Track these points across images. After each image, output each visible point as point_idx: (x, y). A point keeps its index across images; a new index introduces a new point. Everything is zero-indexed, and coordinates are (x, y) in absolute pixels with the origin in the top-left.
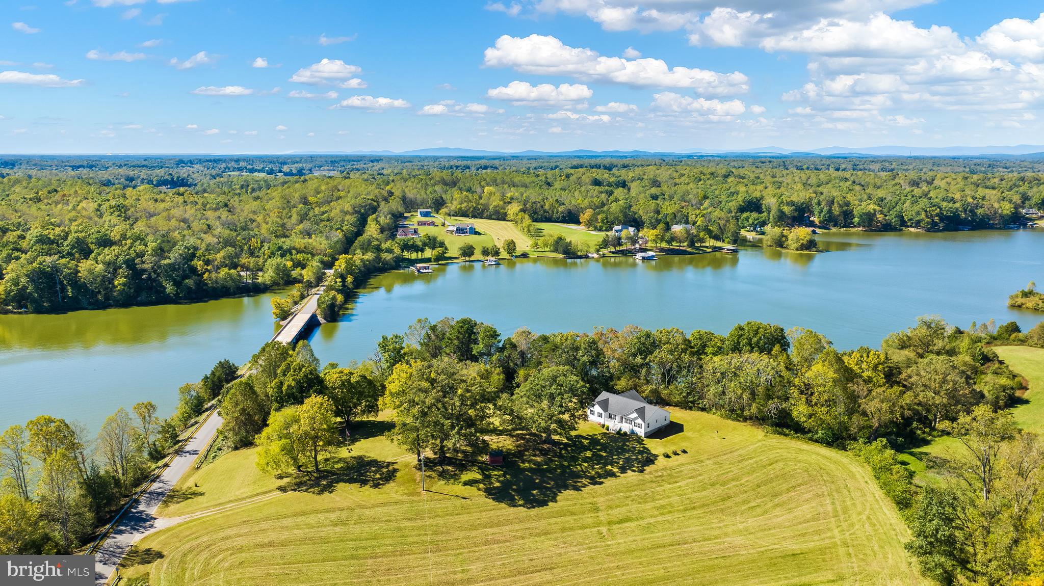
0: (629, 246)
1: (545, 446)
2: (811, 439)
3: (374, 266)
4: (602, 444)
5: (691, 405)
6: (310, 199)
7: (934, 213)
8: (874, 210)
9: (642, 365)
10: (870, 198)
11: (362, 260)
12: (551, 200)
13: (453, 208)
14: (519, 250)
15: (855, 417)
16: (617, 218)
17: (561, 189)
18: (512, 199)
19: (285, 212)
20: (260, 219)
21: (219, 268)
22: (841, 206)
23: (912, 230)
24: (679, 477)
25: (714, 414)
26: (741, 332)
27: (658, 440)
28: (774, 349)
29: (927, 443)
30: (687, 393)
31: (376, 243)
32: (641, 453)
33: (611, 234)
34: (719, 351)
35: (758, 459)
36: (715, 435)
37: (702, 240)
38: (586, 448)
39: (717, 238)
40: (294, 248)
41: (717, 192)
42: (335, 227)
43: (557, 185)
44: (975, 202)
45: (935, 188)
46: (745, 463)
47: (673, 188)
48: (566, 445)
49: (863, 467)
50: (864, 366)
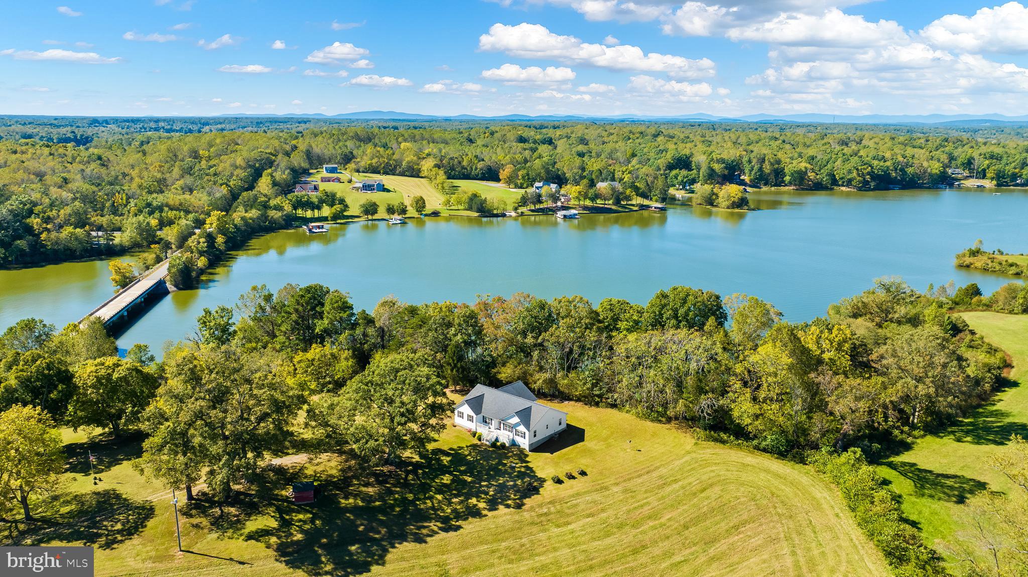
0: (549, 204)
1: (385, 469)
2: (757, 448)
3: (259, 225)
4: (468, 463)
5: (597, 399)
6: (201, 152)
7: (865, 172)
8: (806, 168)
9: (535, 345)
10: (800, 156)
11: (243, 218)
12: (470, 156)
13: (362, 164)
14: (429, 209)
15: (817, 417)
16: (539, 175)
17: (484, 146)
18: (429, 155)
19: (167, 166)
20: (134, 173)
21: (61, 227)
22: (772, 164)
23: (843, 189)
24: (573, 514)
25: (628, 412)
26: (664, 301)
27: (548, 454)
28: (708, 324)
29: (908, 447)
30: (593, 384)
31: (263, 199)
32: (521, 475)
33: (531, 190)
34: (636, 327)
35: (686, 482)
36: (626, 445)
37: (628, 198)
38: (444, 470)
39: (644, 196)
40: (167, 205)
41: (645, 150)
42: (221, 182)
43: (479, 142)
44: (905, 160)
45: (864, 147)
46: (668, 489)
47: (601, 146)
48: (417, 466)
49: (831, 490)
50: (825, 345)
